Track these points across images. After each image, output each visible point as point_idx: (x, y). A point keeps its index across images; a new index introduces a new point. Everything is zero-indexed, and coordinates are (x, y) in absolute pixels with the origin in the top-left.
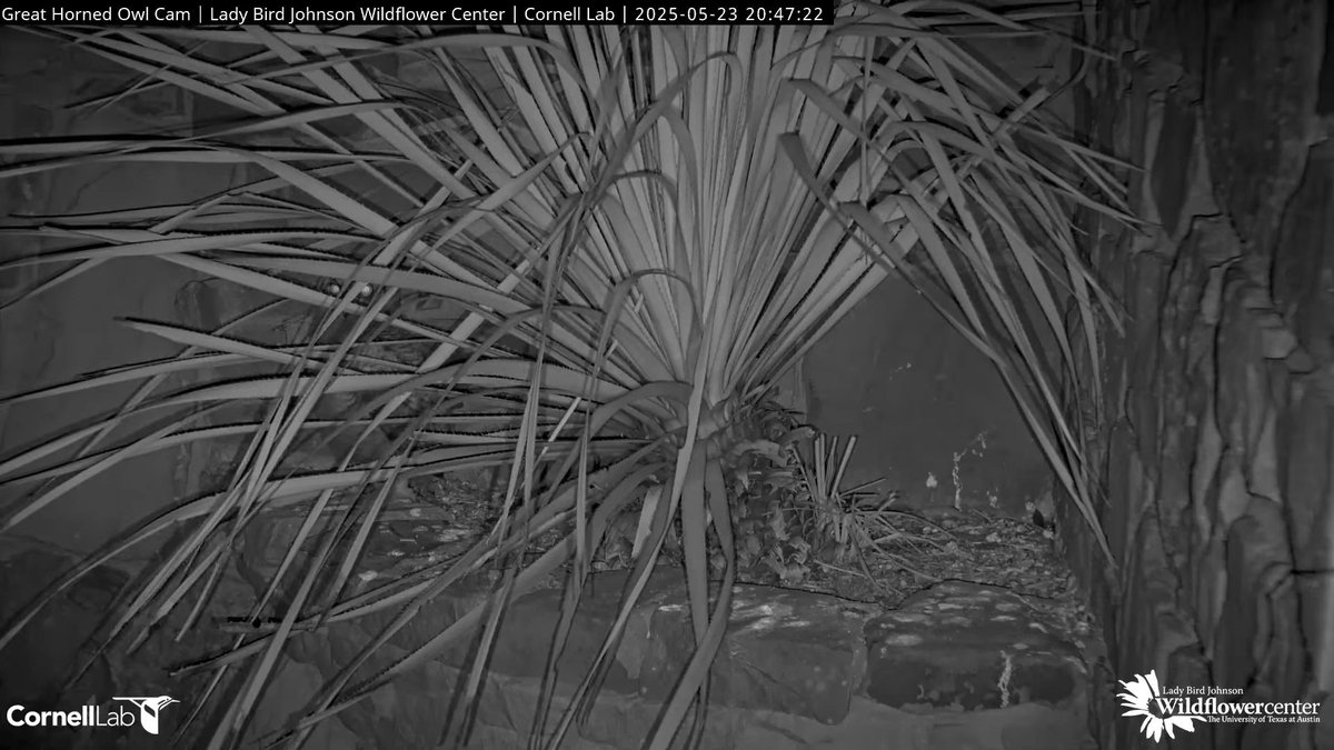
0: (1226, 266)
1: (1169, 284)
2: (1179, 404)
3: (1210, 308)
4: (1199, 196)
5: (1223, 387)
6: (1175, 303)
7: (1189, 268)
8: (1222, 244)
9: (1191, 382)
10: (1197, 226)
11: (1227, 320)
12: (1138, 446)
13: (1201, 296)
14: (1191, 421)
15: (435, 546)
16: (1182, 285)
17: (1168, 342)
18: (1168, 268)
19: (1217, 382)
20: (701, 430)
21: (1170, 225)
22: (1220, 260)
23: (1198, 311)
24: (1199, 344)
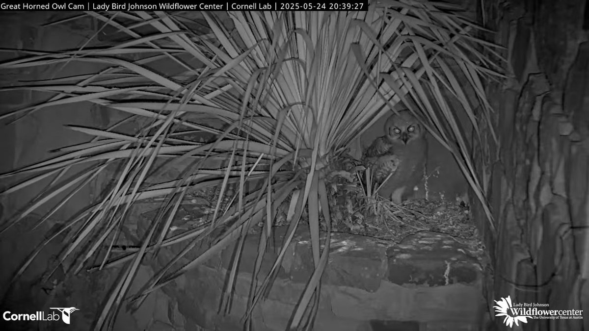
0: (543, 96)
1: (518, 104)
2: (523, 155)
3: (536, 113)
4: (532, 64)
5: (542, 148)
6: (521, 112)
7: (527, 96)
8: (541, 86)
9: (528, 146)
10: (531, 77)
11: (543, 119)
12: (505, 172)
13: (532, 109)
14: (528, 162)
15: (202, 216)
16: (524, 104)
17: (518, 127)
18: (518, 96)
19: (539, 145)
20: (317, 166)
21: (519, 78)
22: (541, 93)
23: (531, 115)
24: (532, 130)
